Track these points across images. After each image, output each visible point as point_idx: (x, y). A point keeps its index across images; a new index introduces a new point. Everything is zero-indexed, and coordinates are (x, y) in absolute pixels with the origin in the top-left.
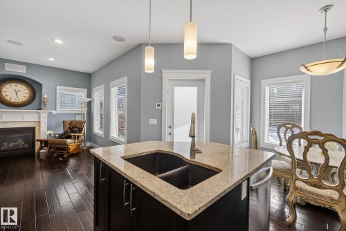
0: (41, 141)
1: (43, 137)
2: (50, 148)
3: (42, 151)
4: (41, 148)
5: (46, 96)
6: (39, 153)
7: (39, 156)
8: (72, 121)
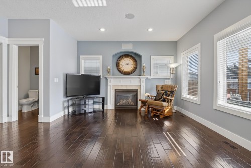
0: (142, 101)
1: (143, 98)
2: (148, 107)
3: (142, 109)
4: (142, 107)
5: (144, 65)
6: (140, 110)
7: (140, 113)
8: (163, 86)
